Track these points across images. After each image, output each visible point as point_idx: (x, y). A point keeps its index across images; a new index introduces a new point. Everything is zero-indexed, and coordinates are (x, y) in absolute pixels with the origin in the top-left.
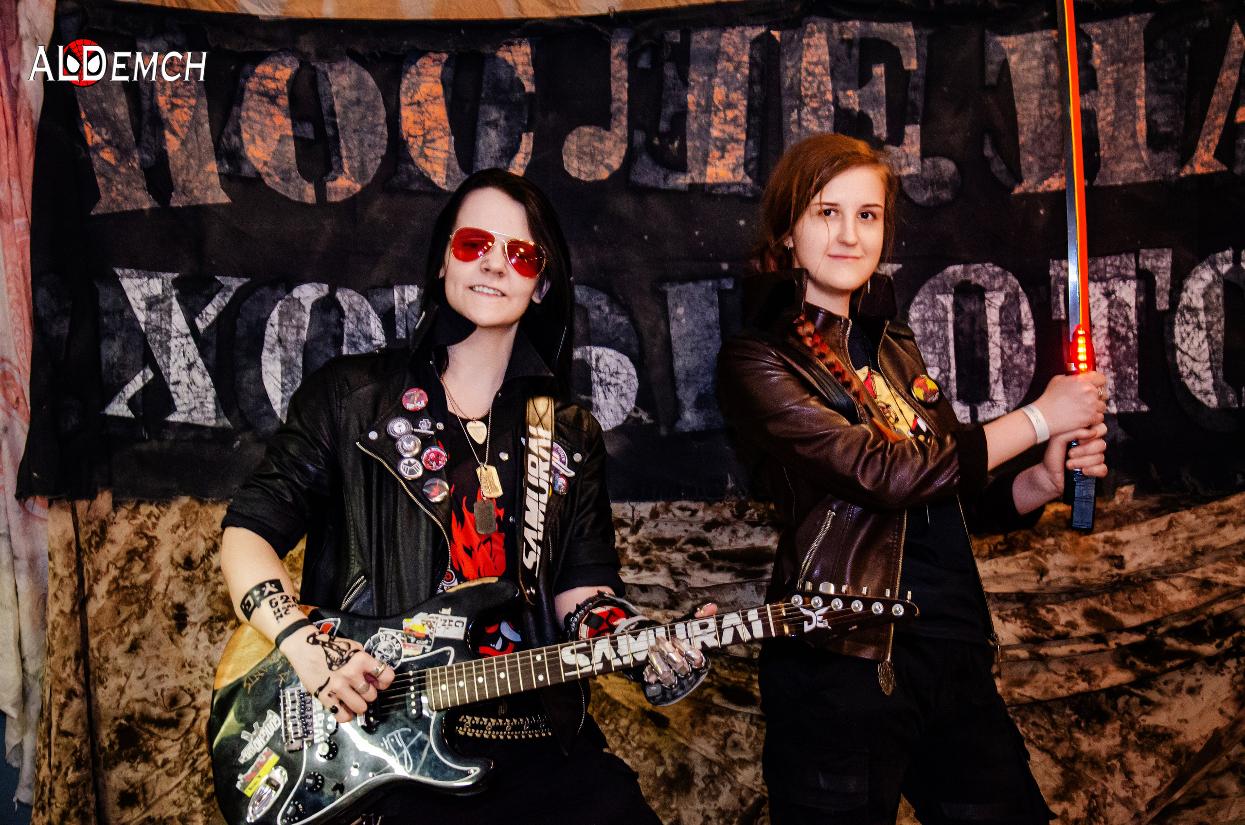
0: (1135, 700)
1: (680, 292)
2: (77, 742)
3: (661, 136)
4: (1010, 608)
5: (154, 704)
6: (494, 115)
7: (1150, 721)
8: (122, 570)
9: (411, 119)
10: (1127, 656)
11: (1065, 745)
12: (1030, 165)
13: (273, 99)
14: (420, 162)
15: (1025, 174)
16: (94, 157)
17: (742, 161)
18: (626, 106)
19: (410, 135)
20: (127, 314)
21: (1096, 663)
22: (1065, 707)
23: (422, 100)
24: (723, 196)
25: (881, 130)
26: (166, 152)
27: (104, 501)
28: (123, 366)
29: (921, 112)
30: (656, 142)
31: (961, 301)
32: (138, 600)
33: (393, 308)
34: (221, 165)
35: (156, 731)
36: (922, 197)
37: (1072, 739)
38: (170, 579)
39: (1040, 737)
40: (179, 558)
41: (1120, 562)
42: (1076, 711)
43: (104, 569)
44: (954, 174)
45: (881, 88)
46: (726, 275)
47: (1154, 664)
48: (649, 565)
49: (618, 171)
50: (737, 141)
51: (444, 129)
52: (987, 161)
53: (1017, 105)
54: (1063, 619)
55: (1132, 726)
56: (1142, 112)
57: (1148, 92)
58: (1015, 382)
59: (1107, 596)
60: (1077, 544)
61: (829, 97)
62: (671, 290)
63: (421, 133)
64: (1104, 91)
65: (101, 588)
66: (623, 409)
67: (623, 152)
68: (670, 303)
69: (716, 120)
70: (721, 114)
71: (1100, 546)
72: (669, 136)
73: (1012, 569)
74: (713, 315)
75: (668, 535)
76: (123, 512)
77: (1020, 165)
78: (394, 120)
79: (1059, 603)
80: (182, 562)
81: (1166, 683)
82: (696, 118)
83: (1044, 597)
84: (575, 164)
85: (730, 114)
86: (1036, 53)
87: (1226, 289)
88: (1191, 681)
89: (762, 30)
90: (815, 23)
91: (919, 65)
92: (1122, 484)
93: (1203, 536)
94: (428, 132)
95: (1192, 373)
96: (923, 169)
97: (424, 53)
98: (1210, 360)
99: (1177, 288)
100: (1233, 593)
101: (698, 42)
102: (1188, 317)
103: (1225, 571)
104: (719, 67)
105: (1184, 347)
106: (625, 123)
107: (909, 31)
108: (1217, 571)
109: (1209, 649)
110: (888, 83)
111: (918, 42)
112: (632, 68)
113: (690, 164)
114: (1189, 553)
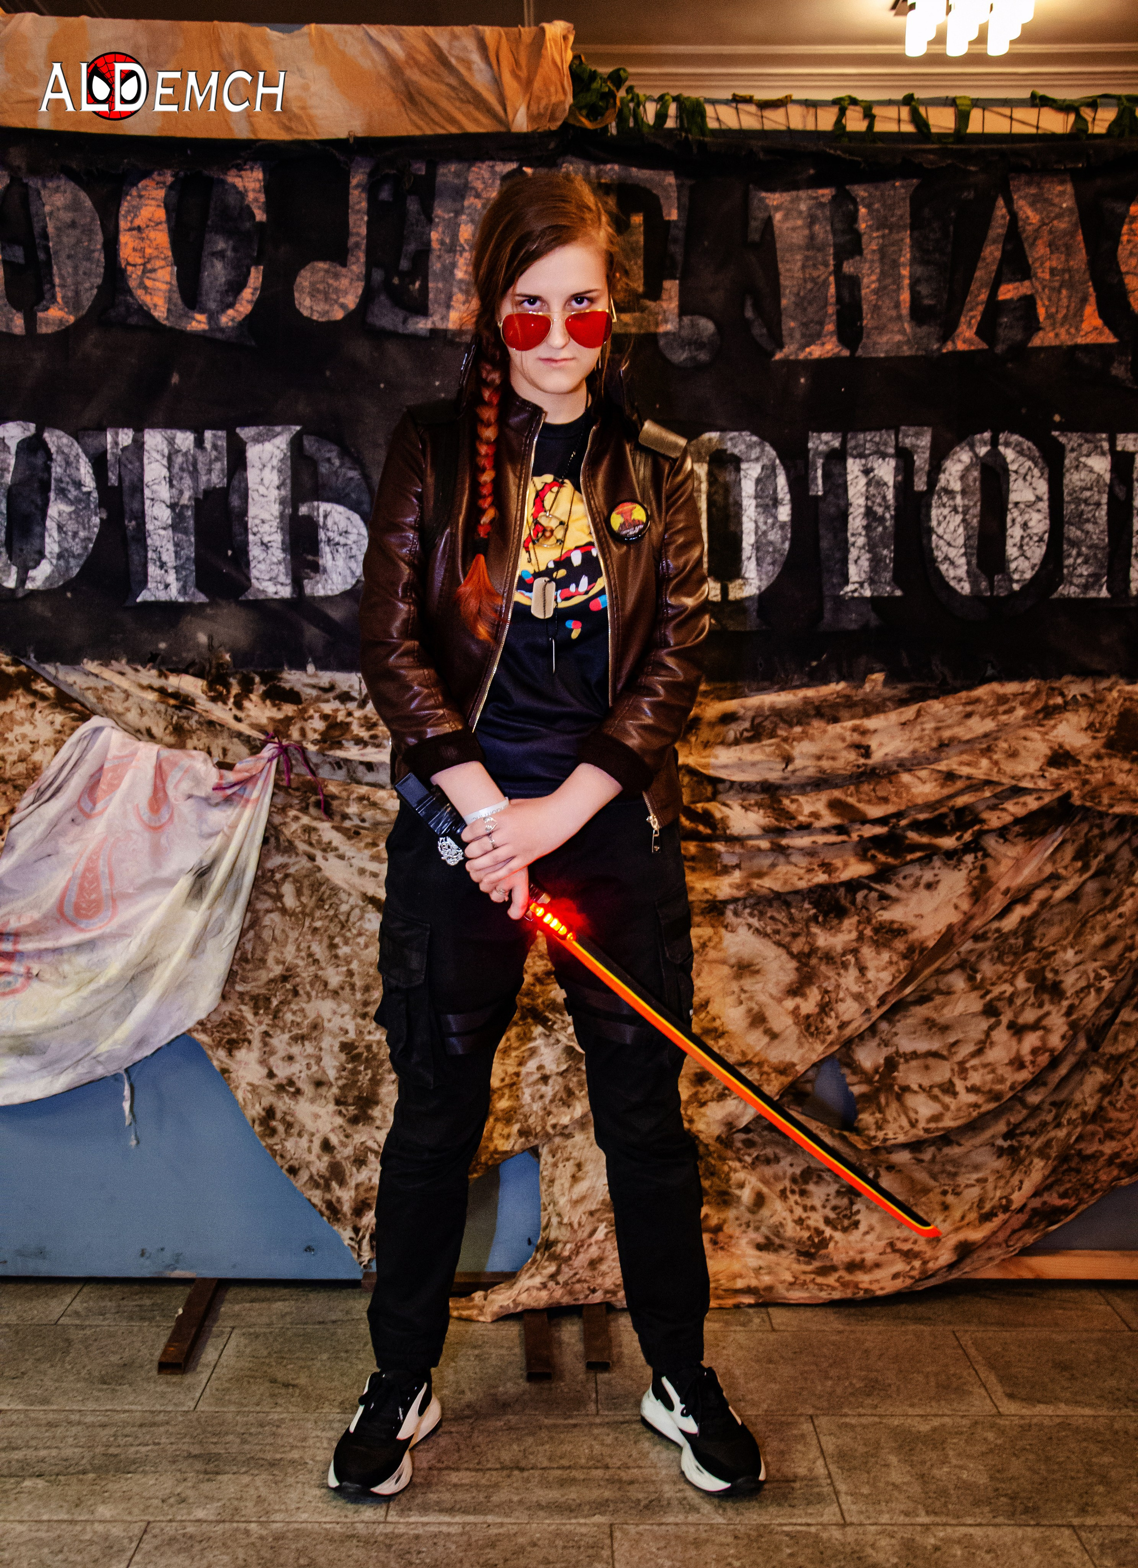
0: (874, 895)
3: (402, 275)
4: (753, 798)
6: (221, 245)
7: (886, 916)
9: (131, 245)
10: (869, 849)
11: (802, 940)
12: (792, 330)
14: (139, 293)
15: (786, 339)
18: (364, 241)
19: (128, 264)
21: (836, 857)
22: (803, 901)
23: (143, 225)
25: (638, 284)
29: (680, 266)
30: (396, 281)
31: (716, 471)
33: (105, 452)
36: (680, 356)
37: (809, 934)
39: (777, 932)
41: (866, 752)
42: (816, 904)
44: (713, 335)
45: (638, 238)
47: (895, 856)
48: (373, 742)
49: (354, 311)
51: (165, 259)
52: (747, 324)
53: (780, 266)
54: (807, 809)
55: (868, 921)
56: (906, 282)
57: (913, 261)
58: (769, 559)
59: (852, 788)
60: (825, 731)
63: (140, 261)
64: (869, 257)
66: (353, 573)
67: (360, 291)
69: (461, 261)
71: (848, 734)
72: (409, 276)
73: (758, 756)
77: (781, 330)
78: (111, 245)
79: (804, 793)
81: (905, 878)
82: (439, 257)
83: (788, 788)
84: (307, 302)
86: (801, 212)
87: (982, 472)
88: (928, 876)
89: (513, 166)
90: (571, 163)
91: (679, 215)
92: (873, 672)
93: (949, 727)
94: (149, 260)
95: (946, 558)
96: (681, 327)
97: (146, 174)
98: (965, 545)
99: (936, 468)
100: (975, 786)
101: (444, 175)
102: (945, 499)
103: (968, 764)
104: (466, 203)
105: (940, 531)
106: (363, 259)
107: (670, 179)
108: (961, 763)
109: (948, 842)
110: (646, 234)
111: (679, 192)
112: (373, 200)
113: (432, 307)
114: (934, 744)
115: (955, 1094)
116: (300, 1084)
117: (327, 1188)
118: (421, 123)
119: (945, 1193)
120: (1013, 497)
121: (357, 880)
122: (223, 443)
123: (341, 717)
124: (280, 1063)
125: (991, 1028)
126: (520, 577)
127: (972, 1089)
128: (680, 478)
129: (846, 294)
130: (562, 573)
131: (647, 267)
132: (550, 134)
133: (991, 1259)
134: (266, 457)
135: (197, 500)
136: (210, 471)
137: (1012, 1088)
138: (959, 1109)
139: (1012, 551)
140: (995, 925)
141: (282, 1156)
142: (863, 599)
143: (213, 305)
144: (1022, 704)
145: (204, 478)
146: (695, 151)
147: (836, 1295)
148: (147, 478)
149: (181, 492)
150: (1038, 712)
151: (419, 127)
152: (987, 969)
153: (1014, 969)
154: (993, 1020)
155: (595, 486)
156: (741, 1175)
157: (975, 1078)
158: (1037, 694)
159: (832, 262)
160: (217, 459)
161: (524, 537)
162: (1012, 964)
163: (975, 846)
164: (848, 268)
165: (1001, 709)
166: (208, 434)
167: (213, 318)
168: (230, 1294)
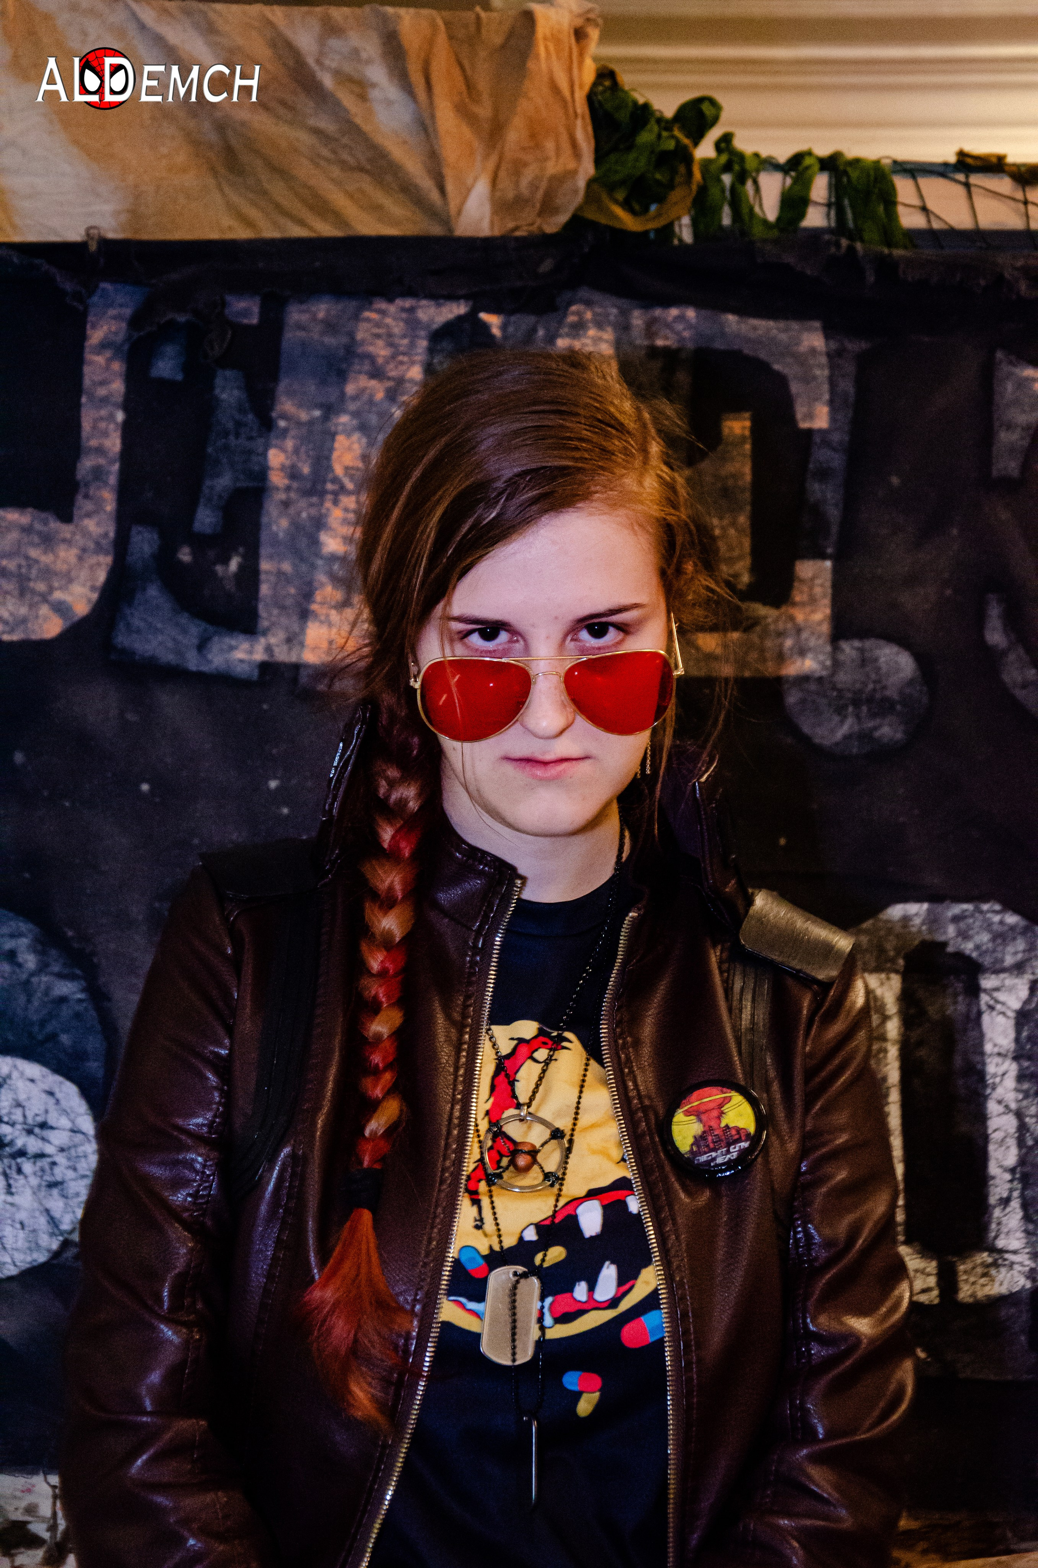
3: (200, 542)
18: (116, 467)
25: (737, 564)
29: (834, 529)
30: (185, 555)
31: (922, 994)
36: (833, 731)
44: (911, 682)
45: (740, 467)
49: (86, 620)
52: (991, 658)
66: (54, 1222)
67: (101, 576)
72: (216, 545)
82: (286, 504)
89: (460, 309)
90: (589, 303)
91: (833, 419)
96: (837, 665)
101: (300, 327)
104: (350, 389)
106: (110, 506)
107: (814, 340)
110: (757, 457)
111: (832, 367)
112: (137, 377)
113: (266, 614)
118: (253, 213)
126: (457, 1262)
128: (838, 1027)
130: (556, 1254)
132: (543, 241)
146: (871, 278)
151: (249, 223)
155: (637, 1043)
161: (469, 1166)
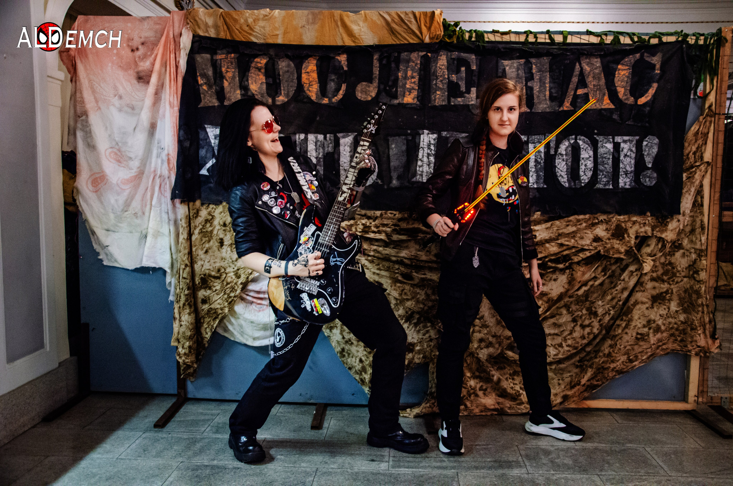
1: (393, 139)
2: (188, 281)
3: (390, 86)
5: (213, 271)
6: (333, 77)
8: (203, 226)
9: (305, 77)
13: (259, 69)
14: (308, 92)
16: (201, 88)
17: (416, 96)
18: (378, 76)
19: (304, 83)
20: (208, 140)
23: (309, 71)
24: (409, 107)
25: (463, 89)
26: (223, 87)
27: (198, 203)
28: (206, 158)
29: (476, 84)
30: (388, 88)
32: (208, 236)
33: (296, 141)
34: (241, 92)
35: (213, 280)
38: (218, 230)
40: (222, 223)
43: (197, 225)
45: (464, 75)
46: (409, 134)
47: (544, 270)
48: (379, 232)
49: (374, 97)
50: (415, 89)
51: (316, 81)
56: (548, 88)
57: (550, 82)
61: (446, 76)
62: (391, 139)
63: (308, 82)
64: (536, 81)
65: (197, 231)
67: (376, 91)
68: (390, 143)
69: (408, 82)
70: (410, 80)
72: (392, 87)
74: (404, 148)
75: (385, 223)
76: (205, 207)
78: (299, 77)
80: (222, 224)
81: (547, 277)
82: (401, 81)
84: (360, 95)
85: (413, 80)
86: (514, 67)
87: (572, 148)
88: (554, 277)
89: (425, 53)
90: (442, 52)
91: (476, 68)
92: (537, 211)
93: (561, 229)
94: (311, 82)
95: (561, 175)
97: (310, 56)
98: (566, 171)
99: (557, 147)
100: (570, 248)
101: (403, 56)
102: (560, 157)
103: (567, 241)
104: (410, 64)
105: (559, 167)
106: (377, 82)
107: (474, 57)
108: (565, 241)
109: (561, 266)
110: (466, 73)
111: (476, 60)
112: (381, 63)
113: (399, 96)
114: (557, 235)
115: (562, 347)
116: (353, 341)
117: (361, 374)
119: (559, 380)
120: (582, 156)
121: (372, 276)
122: (332, 138)
123: (368, 224)
124: (346, 334)
125: (575, 326)
127: (568, 346)
129: (529, 92)
131: (466, 84)
132: (436, 43)
133: (574, 401)
134: (346, 143)
135: (324, 156)
136: (328, 147)
137: (581, 345)
138: (564, 352)
139: (581, 173)
140: (576, 293)
141: (347, 364)
142: (534, 188)
143: (330, 96)
144: (585, 222)
145: (326, 149)
146: (481, 48)
147: (524, 411)
148: (309, 149)
149: (319, 154)
150: (590, 225)
151: (395, 41)
152: (574, 307)
153: (582, 307)
154: (575, 324)
156: (494, 372)
157: (569, 342)
158: (590, 219)
159: (524, 82)
160: (331, 143)
162: (581, 306)
163: (570, 267)
164: (529, 84)
165: (578, 223)
166: (328, 135)
167: (330, 100)
168: (329, 408)
